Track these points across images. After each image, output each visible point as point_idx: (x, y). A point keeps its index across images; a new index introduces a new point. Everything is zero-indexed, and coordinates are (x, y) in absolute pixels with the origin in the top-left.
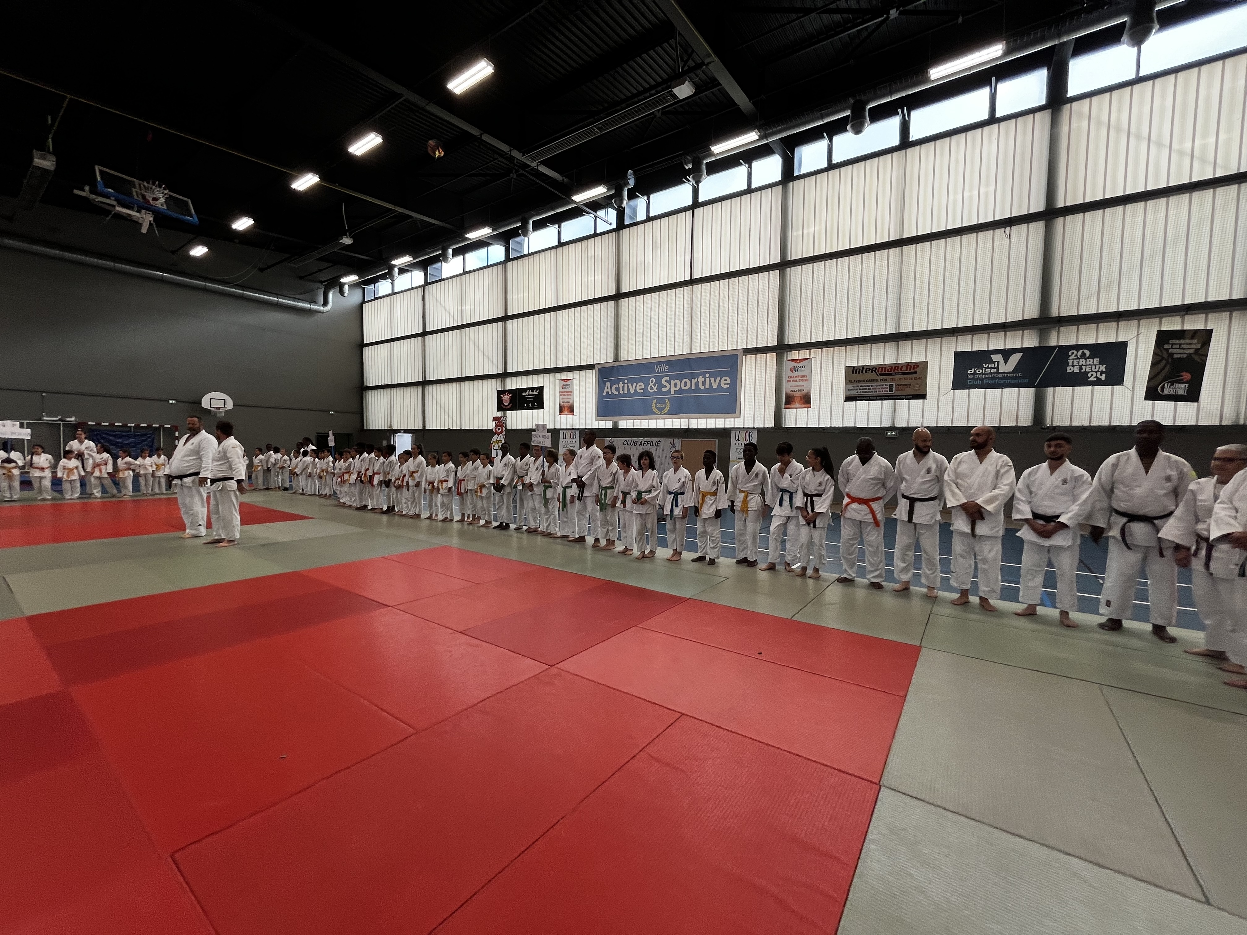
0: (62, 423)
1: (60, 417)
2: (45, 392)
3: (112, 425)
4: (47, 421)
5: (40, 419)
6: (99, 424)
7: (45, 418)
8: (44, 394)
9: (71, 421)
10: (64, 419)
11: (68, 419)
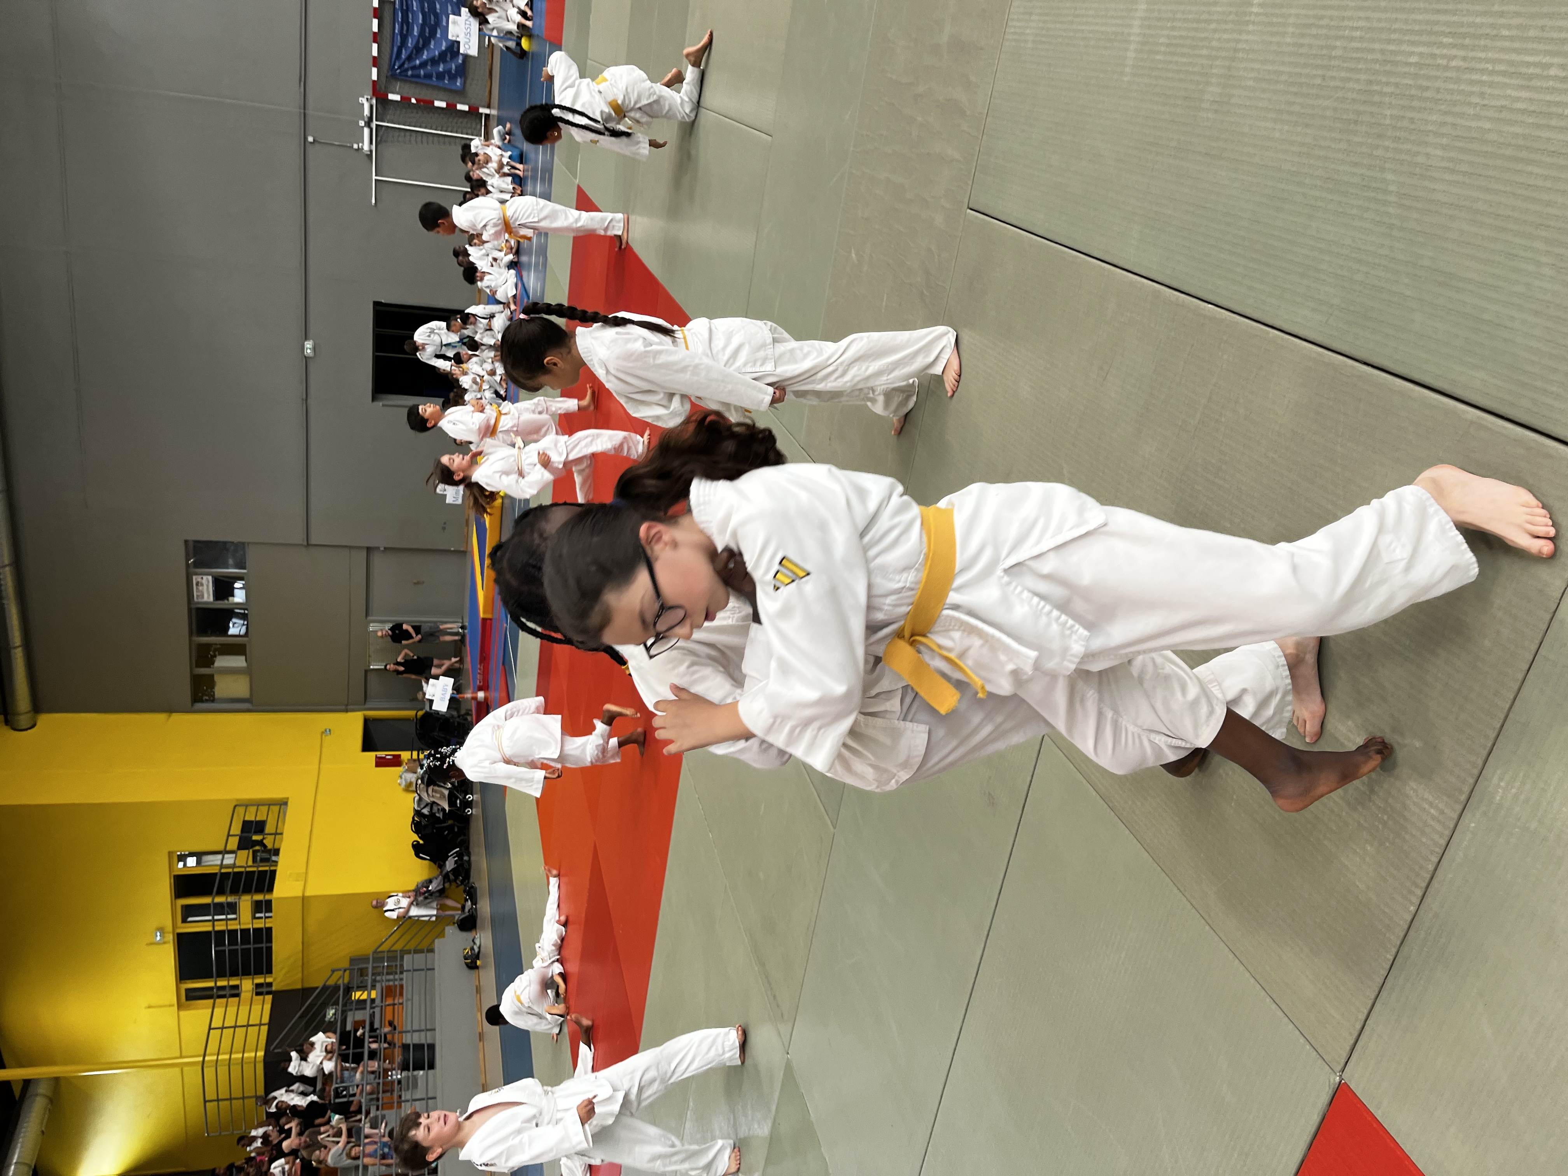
0: (374, 123)
1: (362, 123)
2: (305, 139)
3: (376, 38)
4: (371, 143)
5: (370, 156)
6: (375, 62)
7: (366, 147)
8: (310, 139)
9: (371, 107)
10: (366, 119)
11: (367, 112)
